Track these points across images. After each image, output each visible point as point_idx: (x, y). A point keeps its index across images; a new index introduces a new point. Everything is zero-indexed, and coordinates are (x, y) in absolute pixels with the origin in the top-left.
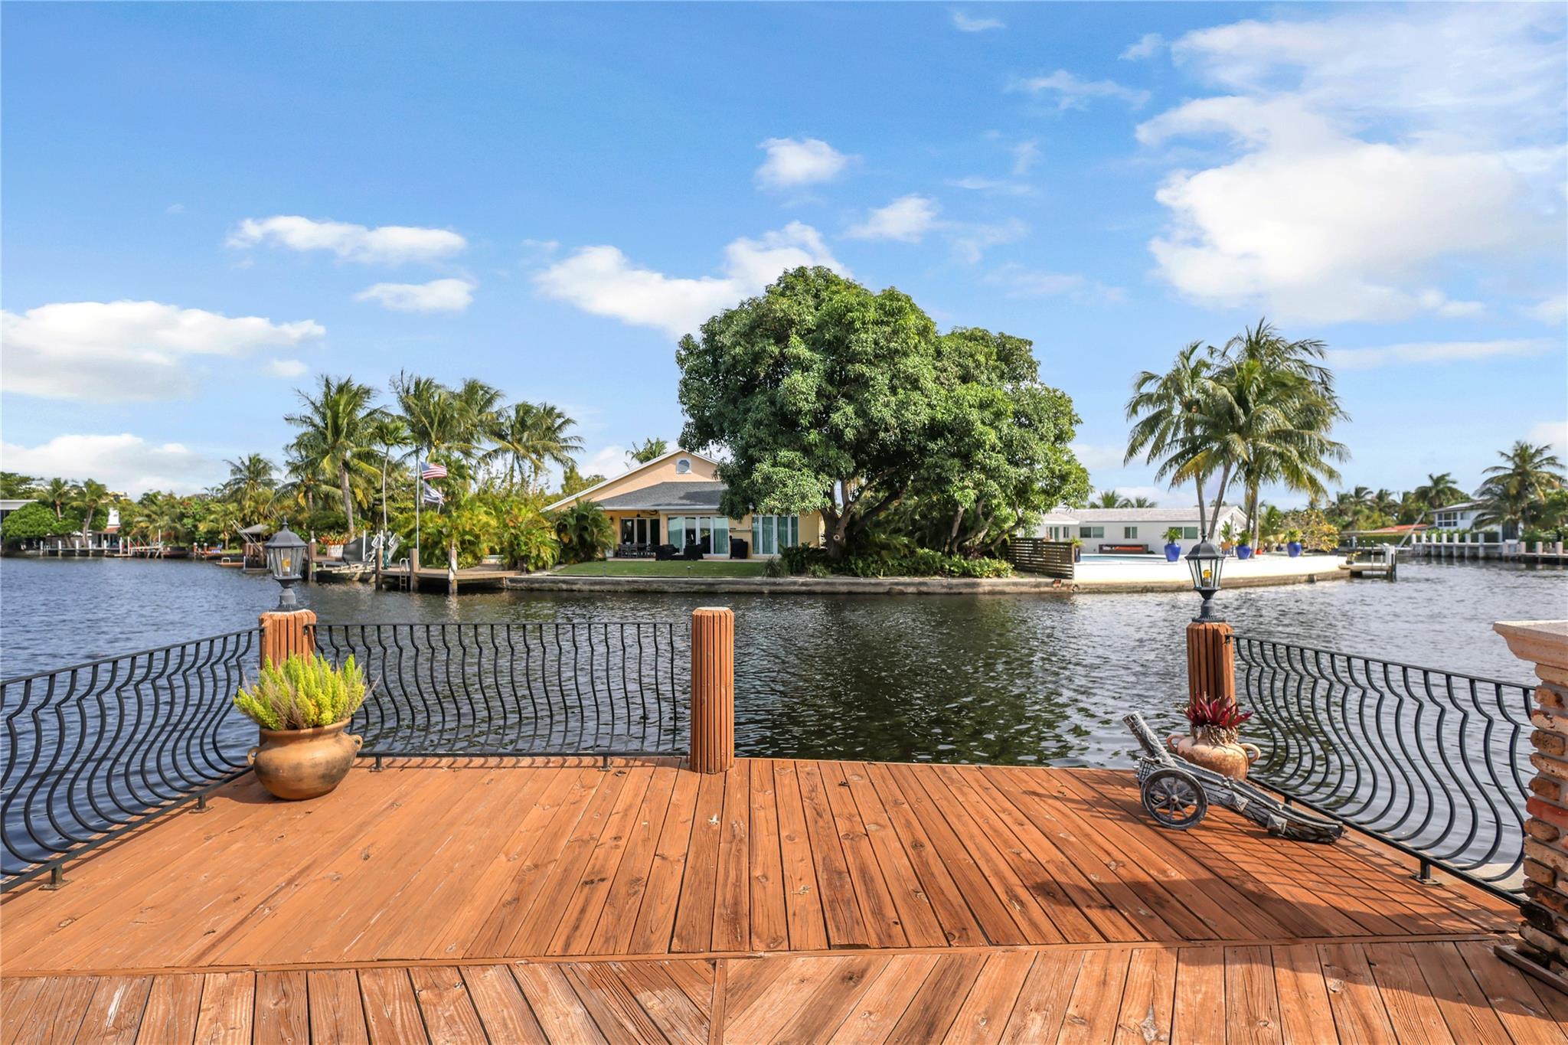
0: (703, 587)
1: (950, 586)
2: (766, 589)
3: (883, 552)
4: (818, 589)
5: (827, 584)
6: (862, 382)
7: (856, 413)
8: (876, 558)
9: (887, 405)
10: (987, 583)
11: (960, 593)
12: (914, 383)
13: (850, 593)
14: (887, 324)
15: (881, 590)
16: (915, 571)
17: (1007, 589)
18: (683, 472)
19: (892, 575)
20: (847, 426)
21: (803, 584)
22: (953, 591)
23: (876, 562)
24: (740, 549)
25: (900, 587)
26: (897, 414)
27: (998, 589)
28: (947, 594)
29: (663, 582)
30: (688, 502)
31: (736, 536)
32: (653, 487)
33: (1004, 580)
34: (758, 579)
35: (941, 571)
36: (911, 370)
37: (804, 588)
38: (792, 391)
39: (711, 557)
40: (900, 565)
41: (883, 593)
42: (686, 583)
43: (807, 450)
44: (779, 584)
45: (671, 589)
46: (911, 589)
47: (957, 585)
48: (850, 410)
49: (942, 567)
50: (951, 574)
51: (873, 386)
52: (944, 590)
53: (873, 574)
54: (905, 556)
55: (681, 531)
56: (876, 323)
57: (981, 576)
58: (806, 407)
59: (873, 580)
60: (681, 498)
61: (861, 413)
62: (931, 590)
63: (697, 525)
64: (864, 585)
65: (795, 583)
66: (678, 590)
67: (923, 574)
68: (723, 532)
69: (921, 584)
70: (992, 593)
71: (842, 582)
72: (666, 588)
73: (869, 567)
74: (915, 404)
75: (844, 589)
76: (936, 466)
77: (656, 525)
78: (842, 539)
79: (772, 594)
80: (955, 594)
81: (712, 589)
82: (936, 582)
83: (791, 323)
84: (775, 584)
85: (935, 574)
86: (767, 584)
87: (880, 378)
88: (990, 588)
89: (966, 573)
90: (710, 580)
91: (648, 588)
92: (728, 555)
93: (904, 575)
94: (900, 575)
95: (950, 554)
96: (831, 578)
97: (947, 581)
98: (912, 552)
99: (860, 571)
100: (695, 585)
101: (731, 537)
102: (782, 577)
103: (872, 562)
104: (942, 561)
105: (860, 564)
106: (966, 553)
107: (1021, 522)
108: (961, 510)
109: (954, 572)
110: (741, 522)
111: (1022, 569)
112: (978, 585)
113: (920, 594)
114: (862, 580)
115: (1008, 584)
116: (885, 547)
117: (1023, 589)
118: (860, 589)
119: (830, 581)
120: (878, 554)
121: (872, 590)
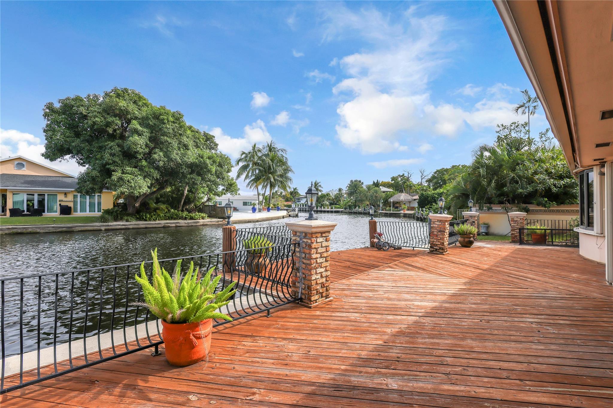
0: (64, 229)
1: (188, 223)
2: (103, 228)
3: (157, 211)
4: (131, 226)
5: (134, 224)
7: (164, 156)
8: (155, 213)
9: (177, 154)
11: (192, 226)
13: (145, 228)
15: (160, 226)
16: (172, 218)
18: (20, 169)
19: (161, 220)
21: (123, 225)
23: (155, 215)
25: (168, 224)
26: (180, 157)
28: (188, 226)
31: (63, 204)
33: (205, 220)
35: (182, 218)
37: (124, 227)
39: (46, 215)
40: (166, 216)
41: (162, 227)
42: (53, 227)
44: (111, 226)
45: (42, 231)
46: (173, 225)
49: (182, 216)
51: (172, 146)
52: (186, 225)
53: (154, 219)
54: (167, 212)
55: (23, 201)
57: (197, 219)
58: (141, 150)
59: (155, 222)
62: (181, 225)
63: (36, 198)
64: (152, 224)
65: (119, 225)
66: (47, 231)
67: (175, 219)
69: (176, 223)
71: (142, 224)
72: (38, 230)
73: (152, 217)
74: (187, 155)
78: (139, 205)
80: (190, 226)
82: (182, 222)
84: (108, 226)
85: (180, 219)
86: (103, 226)
89: (192, 218)
92: (59, 213)
93: (167, 220)
94: (165, 220)
95: (182, 211)
96: (134, 222)
97: (186, 221)
98: (169, 210)
99: (147, 219)
100: (59, 228)
101: (60, 204)
102: (110, 222)
103: (153, 215)
104: (181, 214)
105: (148, 216)
106: (190, 211)
107: (209, 200)
108: (185, 194)
109: (187, 218)
110: (66, 197)
111: (209, 216)
112: (198, 222)
113: (177, 227)
114: (152, 222)
115: (209, 222)
116: (157, 209)
117: (213, 223)
118: (151, 226)
119: (136, 223)
120: (155, 211)
121: (156, 226)
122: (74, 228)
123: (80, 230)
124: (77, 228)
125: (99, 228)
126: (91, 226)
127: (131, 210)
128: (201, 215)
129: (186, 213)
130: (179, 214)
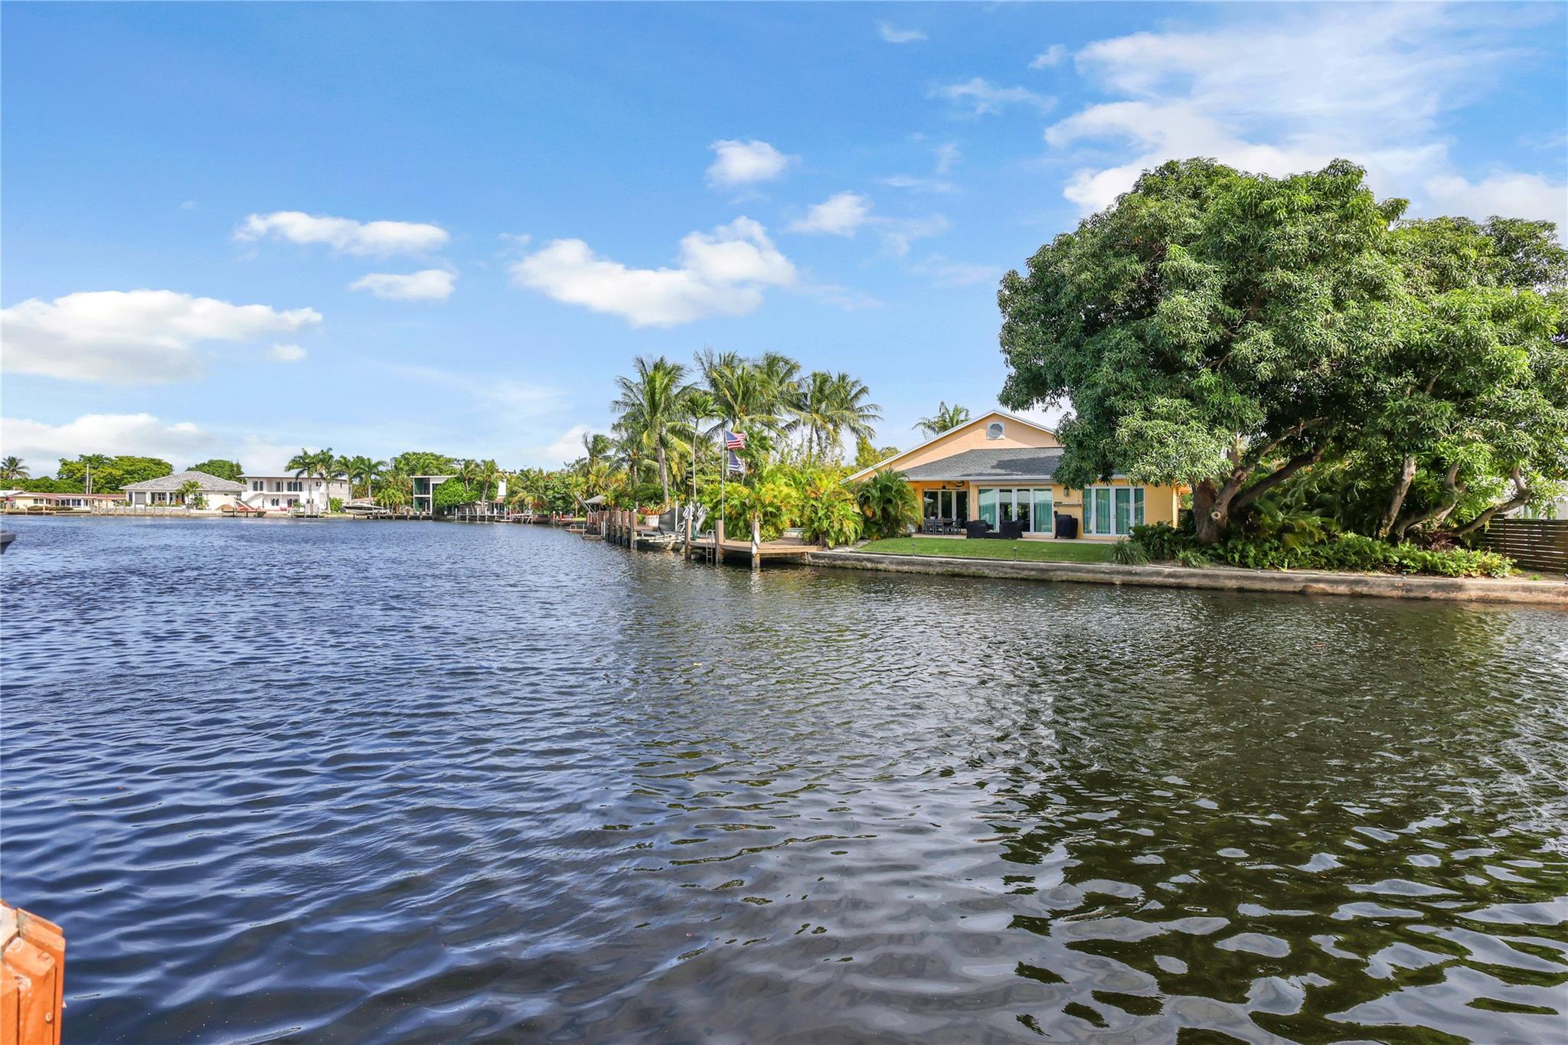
0: (1033, 573)
1: (1408, 588)
2: (1117, 580)
3: (1287, 537)
4: (1193, 582)
5: (1205, 576)
6: (1286, 296)
7: (1275, 341)
8: (1276, 543)
9: (1330, 325)
10: (1475, 586)
11: (1426, 599)
12: (1374, 289)
13: (1240, 590)
14: (1329, 208)
15: (1290, 587)
16: (1342, 564)
17: (1513, 596)
18: (995, 438)
19: (1301, 567)
20: (1261, 359)
21: (1170, 575)
22: (1412, 595)
23: (1276, 549)
24: (1068, 527)
25: (1322, 586)
26: (1345, 336)
27: (1493, 595)
28: (1402, 598)
29: (982, 565)
30: (1003, 471)
31: (1062, 511)
32: (959, 455)
33: (1497, 582)
34: (1105, 566)
35: (1384, 565)
36: (1369, 272)
37: (1172, 580)
38: (1175, 318)
39: (1030, 536)
40: (1316, 554)
41: (1294, 593)
42: (1012, 567)
43: (1194, 397)
44: (1136, 574)
45: (993, 574)
46: (1342, 589)
47: (1420, 587)
48: (1266, 336)
49: (1386, 559)
50: (1401, 568)
51: (1306, 300)
52: (1400, 593)
53: (1272, 565)
54: (1322, 542)
55: (994, 506)
56: (1308, 210)
57: (1457, 574)
58: (1193, 338)
59: (1275, 574)
60: (993, 467)
61: (1286, 338)
62: (1375, 591)
63: (1014, 498)
64: (1262, 579)
65: (1159, 574)
66: (1001, 575)
67: (1353, 568)
68: (1046, 506)
69: (1357, 582)
70: (1485, 601)
71: (1229, 576)
72: (987, 572)
73: (1266, 555)
74: (1379, 320)
75: (1233, 584)
76: (1409, 411)
77: (962, 498)
78: (1223, 518)
79: (1126, 585)
80: (1416, 599)
81: (1045, 576)
82: (1378, 581)
83: (1163, 230)
84: (1130, 573)
85: (1374, 568)
86: (1119, 573)
87: (1319, 286)
88: (1481, 593)
89: (1428, 569)
90: (1042, 565)
91: (964, 571)
92: (1053, 534)
93: (1322, 568)
94: (1315, 568)
95: (1393, 540)
96: (1209, 569)
97: (1398, 579)
98: (1331, 537)
99: (1250, 561)
100: (1024, 569)
101: (1056, 512)
102: (1137, 564)
103: (1271, 549)
104: (1385, 550)
105: (1252, 551)
106: (1424, 541)
107: (1522, 496)
108: (1408, 479)
109: (1407, 567)
110: (1068, 495)
111: (1526, 565)
112: (1460, 588)
113: (1355, 596)
114: (1259, 573)
115: (1514, 589)
116: (1286, 529)
117: (1542, 597)
118: (1257, 585)
119: (1210, 572)
120: (1279, 538)
121: (1276, 586)
122: (1051, 574)
123: (1065, 578)
124: (1059, 573)
125: (1107, 577)
126: (1089, 571)
127: (1204, 531)
128: (1479, 557)
129: (1405, 547)
130: (1373, 551)
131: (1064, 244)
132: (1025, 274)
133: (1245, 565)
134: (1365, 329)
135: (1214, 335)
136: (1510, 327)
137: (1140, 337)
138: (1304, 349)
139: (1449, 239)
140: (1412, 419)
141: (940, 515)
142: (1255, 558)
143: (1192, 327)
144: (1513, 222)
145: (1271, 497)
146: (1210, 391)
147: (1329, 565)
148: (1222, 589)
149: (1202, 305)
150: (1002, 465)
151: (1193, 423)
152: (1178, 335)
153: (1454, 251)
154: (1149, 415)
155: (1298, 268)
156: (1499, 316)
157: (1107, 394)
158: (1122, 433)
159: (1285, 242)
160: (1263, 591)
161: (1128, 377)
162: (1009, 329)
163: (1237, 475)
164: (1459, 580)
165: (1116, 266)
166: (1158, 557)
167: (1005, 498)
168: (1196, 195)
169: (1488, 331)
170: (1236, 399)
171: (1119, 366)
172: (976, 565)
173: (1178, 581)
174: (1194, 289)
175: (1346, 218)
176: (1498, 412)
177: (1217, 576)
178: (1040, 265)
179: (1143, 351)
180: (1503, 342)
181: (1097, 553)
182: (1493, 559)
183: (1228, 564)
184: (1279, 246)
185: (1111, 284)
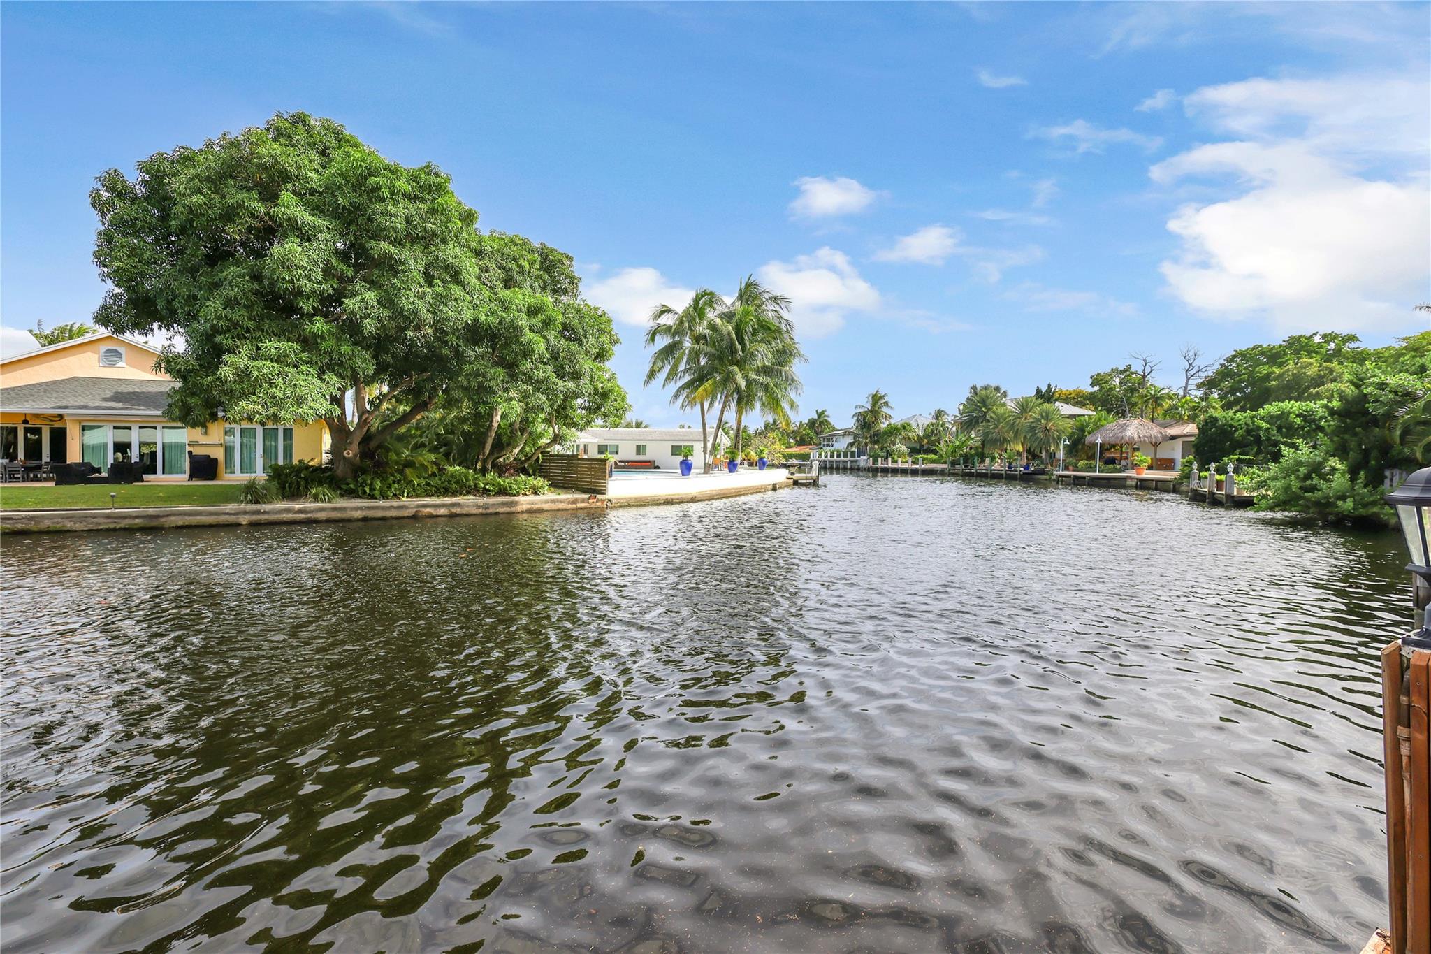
0: (137, 521)
1: (486, 507)
2: (244, 520)
3: (408, 471)
4: (322, 516)
5: (334, 509)
6: (391, 266)
7: (379, 302)
8: (398, 476)
9: (421, 296)
10: (525, 501)
11: (497, 513)
12: (455, 276)
13: (365, 519)
14: (423, 200)
15: (406, 513)
16: (447, 492)
17: (546, 507)
18: (111, 365)
19: (417, 496)
20: (367, 316)
21: (300, 511)
22: (488, 511)
23: (399, 482)
24: (204, 468)
25: (428, 510)
26: (432, 308)
27: (536, 507)
28: (483, 514)
29: (63, 517)
30: (120, 405)
31: (198, 451)
32: (54, 383)
33: (541, 497)
34: (232, 507)
35: (474, 490)
36: (451, 260)
37: (302, 516)
38: (287, 265)
39: (159, 479)
40: (428, 484)
41: (408, 517)
42: (108, 517)
43: (309, 343)
44: (265, 513)
45: (78, 527)
46: (443, 511)
47: (493, 505)
48: (371, 296)
49: (476, 485)
50: (486, 492)
51: (404, 272)
52: (481, 511)
53: (395, 495)
54: (434, 474)
55: (105, 445)
56: (406, 196)
57: (518, 494)
58: (308, 287)
59: (395, 503)
60: (106, 400)
61: (387, 302)
62: (464, 511)
63: (135, 437)
64: (383, 508)
65: (288, 511)
66: (91, 527)
67: (454, 494)
68: (180, 447)
69: (453, 505)
70: (530, 512)
71: (354, 507)
72: (69, 525)
73: (389, 487)
74: (456, 300)
75: (359, 514)
76: (477, 374)
77: (59, 438)
78: (355, 456)
79: (254, 525)
80: (491, 514)
81: (154, 523)
82: (469, 503)
83: (285, 177)
84: (258, 512)
85: (468, 493)
86: (245, 513)
87: (414, 262)
88: (529, 506)
89: (502, 492)
90: (151, 511)
91: (32, 526)
92: (187, 476)
93: (433, 495)
94: (428, 496)
95: (484, 471)
96: (340, 503)
97: (481, 501)
98: (441, 470)
99: (377, 493)
100: (125, 518)
101: (190, 453)
102: (270, 502)
103: (394, 482)
104: (476, 479)
105: (378, 484)
106: (501, 470)
107: (557, 439)
108: (495, 425)
109: (488, 490)
110: (206, 433)
111: (557, 485)
112: (516, 503)
113: (452, 516)
114: (382, 503)
115: (546, 502)
116: (409, 464)
117: (561, 506)
118: (380, 514)
119: (338, 505)
120: (401, 472)
121: (394, 513)
122: (163, 520)
123: (180, 523)
124: (172, 518)
125: (232, 519)
126: (211, 514)
127: (340, 468)
128: (532, 481)
129: (491, 476)
130: (467, 480)
131: (187, 159)
132: (133, 178)
133: (372, 497)
134: (446, 305)
135: (327, 288)
136: (535, 321)
137: (257, 277)
138: (401, 313)
139: (513, 251)
140: (480, 379)
141: (21, 456)
142: (381, 489)
143: (306, 276)
144: (552, 250)
145: (401, 438)
146: (322, 337)
147: (438, 492)
148: (349, 520)
149: (316, 257)
150: (118, 397)
151: (304, 368)
152: (291, 281)
153: (515, 260)
154: (256, 355)
155: (399, 243)
156: (532, 312)
157: (216, 331)
158: (226, 371)
159: (387, 218)
160: (384, 519)
161: (239, 315)
162: (107, 238)
163: (364, 418)
164: (516, 499)
165: (234, 197)
166: (294, 495)
167: (122, 436)
168: (323, 153)
169: (523, 321)
170: (346, 349)
171: (229, 303)
172: (51, 518)
173: (309, 515)
174: (309, 240)
175: (433, 212)
176: (530, 379)
177: (344, 509)
178: (155, 174)
179: (256, 293)
180: (531, 330)
181: (229, 495)
182: (540, 482)
183: (359, 497)
184: (384, 221)
185: (229, 214)
